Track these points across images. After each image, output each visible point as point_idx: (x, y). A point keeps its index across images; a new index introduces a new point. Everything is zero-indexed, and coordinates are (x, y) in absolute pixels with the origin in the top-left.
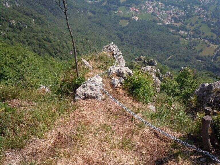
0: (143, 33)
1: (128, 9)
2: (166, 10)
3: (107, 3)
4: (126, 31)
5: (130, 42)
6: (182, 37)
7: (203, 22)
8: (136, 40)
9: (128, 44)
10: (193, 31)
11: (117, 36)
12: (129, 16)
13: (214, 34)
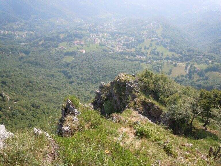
0: (95, 64)
1: (71, 44)
2: (114, 39)
3: (45, 41)
4: (73, 66)
5: (80, 79)
6: (142, 62)
7: (157, 44)
8: (88, 75)
10: (151, 53)
11: (62, 75)
12: (73, 50)
13: (174, 53)
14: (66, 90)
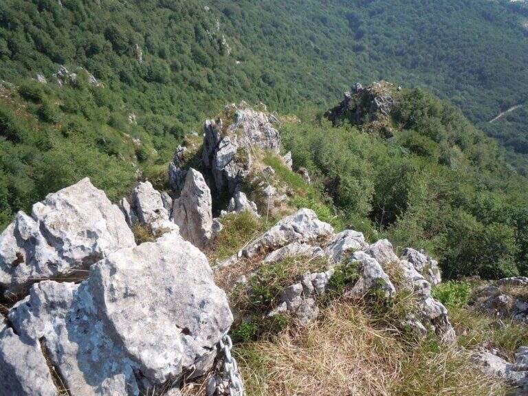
0: (431, 20)
5: (380, 46)
8: (402, 42)
9: (374, 49)
11: (344, 23)
14: (340, 63)
